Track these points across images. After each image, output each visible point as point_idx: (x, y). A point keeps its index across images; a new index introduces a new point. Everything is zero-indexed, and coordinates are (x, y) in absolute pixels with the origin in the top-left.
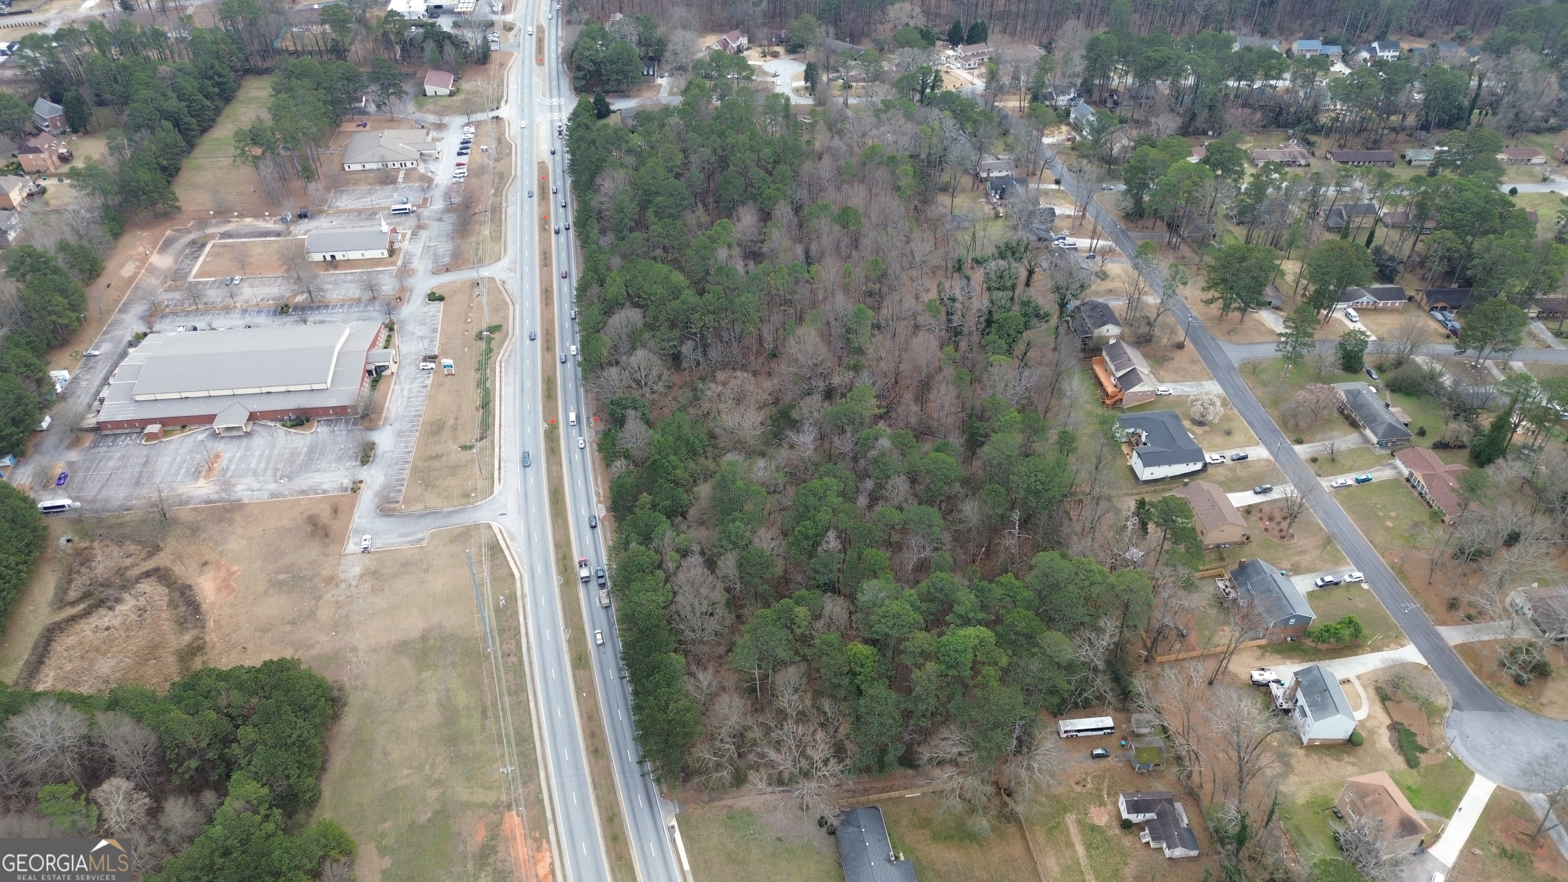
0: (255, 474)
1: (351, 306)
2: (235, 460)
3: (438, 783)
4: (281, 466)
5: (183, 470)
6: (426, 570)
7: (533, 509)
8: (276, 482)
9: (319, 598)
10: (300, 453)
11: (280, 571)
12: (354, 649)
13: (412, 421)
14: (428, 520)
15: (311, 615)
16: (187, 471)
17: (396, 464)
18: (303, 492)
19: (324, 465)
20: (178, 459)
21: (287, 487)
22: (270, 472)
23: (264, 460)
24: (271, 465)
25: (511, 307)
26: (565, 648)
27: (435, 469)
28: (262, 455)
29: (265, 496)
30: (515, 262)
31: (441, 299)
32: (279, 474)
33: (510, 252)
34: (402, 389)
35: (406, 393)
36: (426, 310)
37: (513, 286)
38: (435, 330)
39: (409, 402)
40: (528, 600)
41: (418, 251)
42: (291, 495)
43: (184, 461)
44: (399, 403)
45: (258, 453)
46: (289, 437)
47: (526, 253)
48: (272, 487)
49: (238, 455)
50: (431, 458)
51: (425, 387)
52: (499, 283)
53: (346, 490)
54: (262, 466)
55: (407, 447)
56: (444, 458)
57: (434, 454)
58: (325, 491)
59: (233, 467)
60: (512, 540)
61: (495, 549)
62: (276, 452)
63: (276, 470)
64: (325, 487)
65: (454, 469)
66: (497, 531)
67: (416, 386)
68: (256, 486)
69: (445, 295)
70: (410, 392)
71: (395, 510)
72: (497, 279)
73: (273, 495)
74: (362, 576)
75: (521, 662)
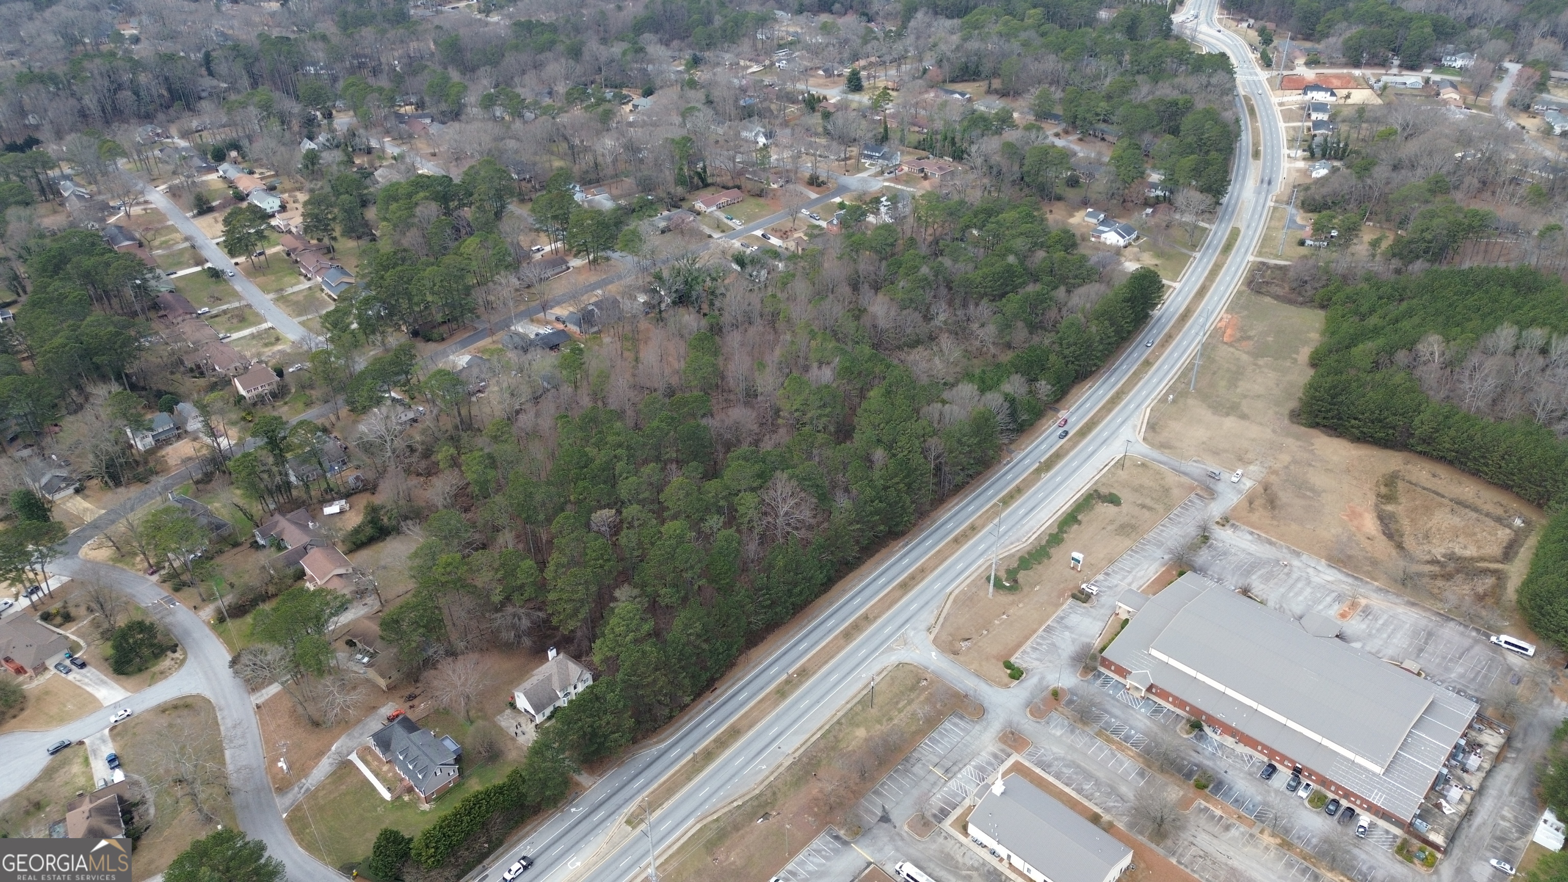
0: (1309, 582)
1: (1116, 732)
2: (1325, 603)
3: (1255, 365)
4: (1282, 576)
5: (1381, 622)
6: (1203, 443)
7: (1106, 434)
8: (1291, 565)
9: (1287, 467)
10: (1259, 577)
11: (1310, 498)
12: (1274, 431)
13: (1143, 549)
14: (1183, 469)
15: (1295, 462)
16: (1376, 619)
17: (1179, 523)
18: (1271, 543)
19: (1242, 556)
20: (1385, 636)
21: (1284, 555)
22: (1295, 576)
23: (1296, 590)
24: (1291, 581)
25: (956, 592)
26: (1150, 373)
27: (1152, 499)
28: (1298, 594)
29: (1304, 557)
30: (890, 649)
31: (1008, 665)
32: (1286, 570)
33: (877, 667)
34: (1130, 584)
35: (1129, 579)
36: (1036, 663)
37: (927, 617)
38: (1049, 629)
39: (1132, 569)
40: (1153, 397)
41: (968, 771)
42: (1281, 546)
43: (1378, 630)
44: (1142, 573)
45: (1301, 598)
46: (1265, 596)
47: (863, 652)
48: (1296, 563)
49: (1321, 607)
50: (1150, 509)
51: (1107, 574)
52: (935, 631)
53: (1233, 525)
54: (1300, 585)
55: (1162, 531)
56: (1139, 502)
57: (1144, 510)
58: (1252, 533)
59: (1329, 599)
60: (1136, 426)
61: (1152, 427)
62: (1282, 590)
63: (1288, 574)
64: (1250, 537)
65: (1138, 489)
66: (1142, 434)
67: (1114, 580)
68: (1310, 571)
69: (1001, 665)
70: (1124, 578)
71: (1202, 489)
72: (932, 637)
73: (1298, 555)
74: (1250, 463)
75: (1179, 377)
